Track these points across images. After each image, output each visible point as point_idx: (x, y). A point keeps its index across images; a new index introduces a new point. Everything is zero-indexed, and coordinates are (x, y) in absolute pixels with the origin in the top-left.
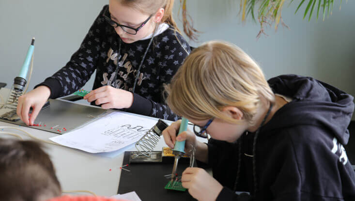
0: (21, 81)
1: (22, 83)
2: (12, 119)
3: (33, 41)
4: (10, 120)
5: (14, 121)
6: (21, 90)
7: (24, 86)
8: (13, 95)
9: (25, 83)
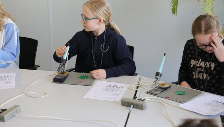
0: (159, 74)
1: (160, 75)
2: (155, 93)
3: (165, 54)
4: (154, 94)
5: (155, 94)
6: (159, 79)
7: (160, 77)
8: (155, 81)
9: (161, 75)
